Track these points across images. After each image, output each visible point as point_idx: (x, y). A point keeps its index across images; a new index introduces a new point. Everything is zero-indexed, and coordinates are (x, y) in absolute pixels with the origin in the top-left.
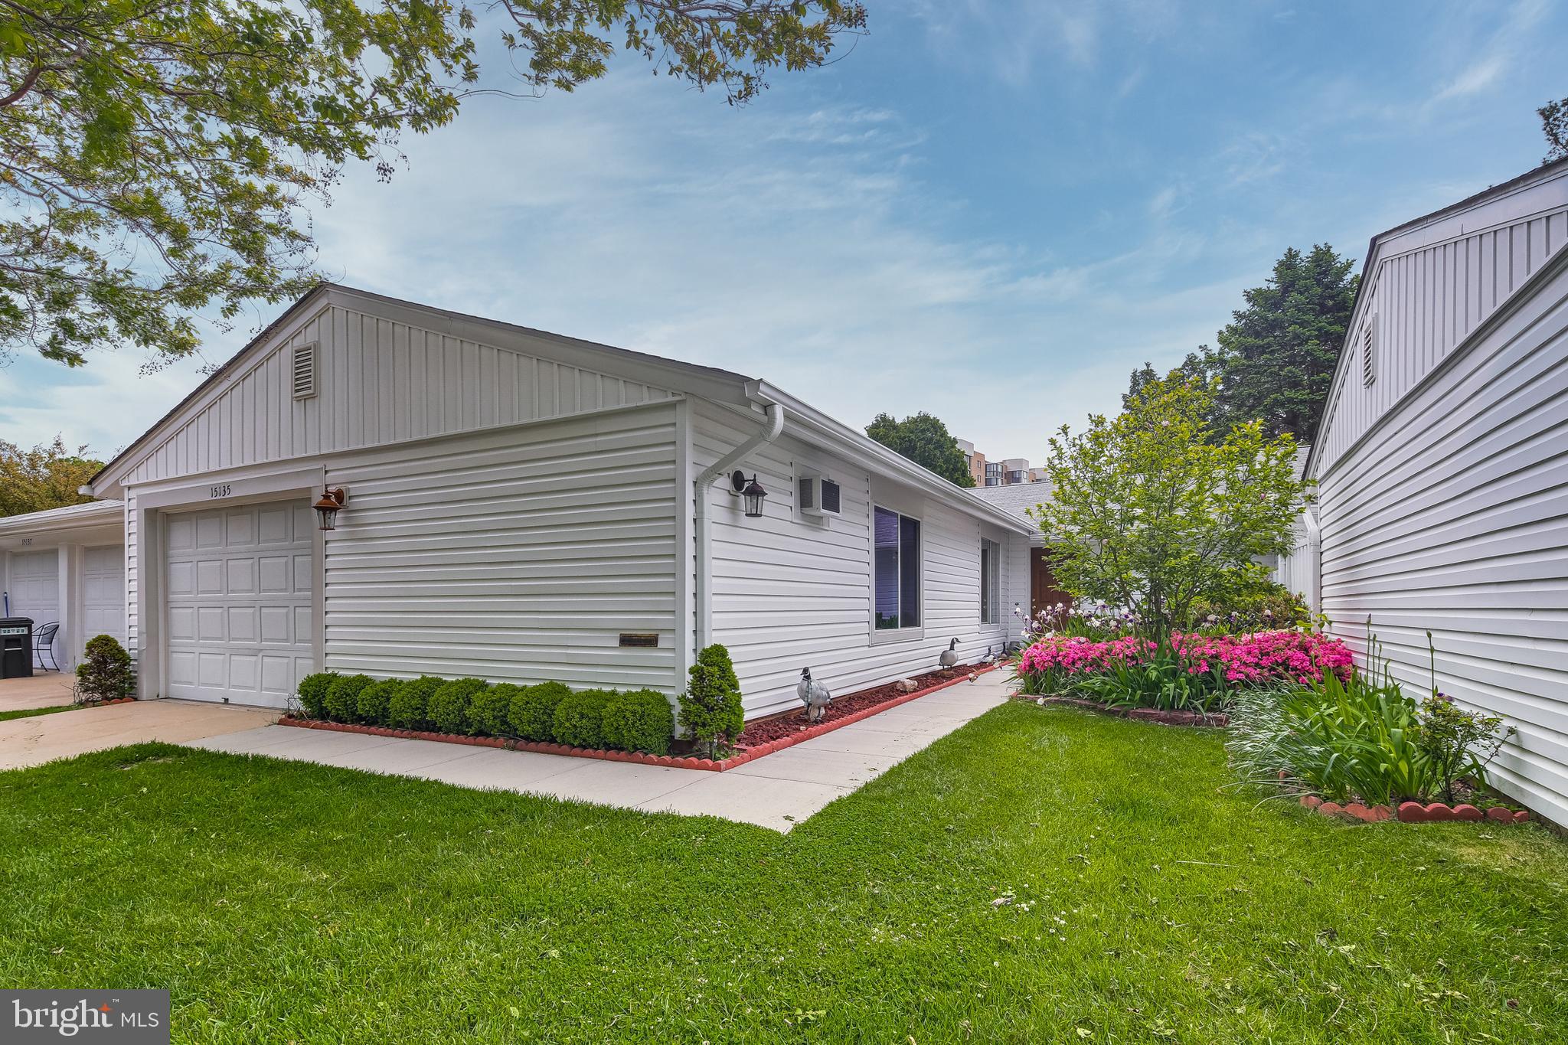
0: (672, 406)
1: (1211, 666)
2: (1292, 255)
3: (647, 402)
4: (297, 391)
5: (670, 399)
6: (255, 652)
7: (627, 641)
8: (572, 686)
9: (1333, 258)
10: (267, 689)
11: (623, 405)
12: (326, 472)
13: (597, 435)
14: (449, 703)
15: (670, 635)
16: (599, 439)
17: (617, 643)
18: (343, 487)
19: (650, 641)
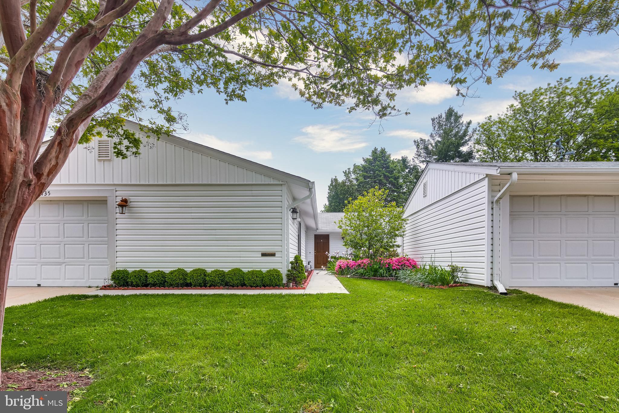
0: (282, 185)
1: (389, 265)
2: (376, 149)
3: (272, 183)
4: (99, 157)
5: (281, 183)
6: (60, 264)
7: (264, 255)
8: (243, 270)
9: (386, 152)
10: (68, 279)
11: (263, 183)
12: (116, 191)
13: (252, 191)
14: (198, 276)
15: (280, 253)
16: (253, 192)
17: (260, 255)
18: (127, 198)
19: (273, 255)
